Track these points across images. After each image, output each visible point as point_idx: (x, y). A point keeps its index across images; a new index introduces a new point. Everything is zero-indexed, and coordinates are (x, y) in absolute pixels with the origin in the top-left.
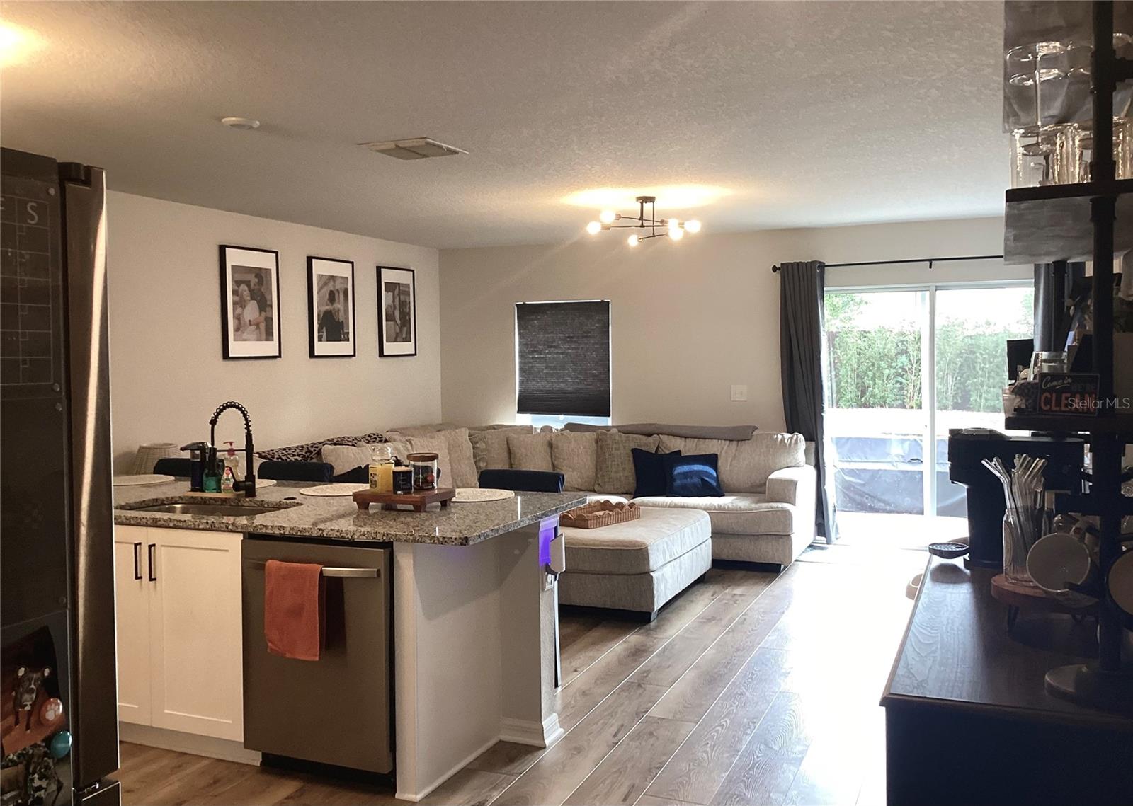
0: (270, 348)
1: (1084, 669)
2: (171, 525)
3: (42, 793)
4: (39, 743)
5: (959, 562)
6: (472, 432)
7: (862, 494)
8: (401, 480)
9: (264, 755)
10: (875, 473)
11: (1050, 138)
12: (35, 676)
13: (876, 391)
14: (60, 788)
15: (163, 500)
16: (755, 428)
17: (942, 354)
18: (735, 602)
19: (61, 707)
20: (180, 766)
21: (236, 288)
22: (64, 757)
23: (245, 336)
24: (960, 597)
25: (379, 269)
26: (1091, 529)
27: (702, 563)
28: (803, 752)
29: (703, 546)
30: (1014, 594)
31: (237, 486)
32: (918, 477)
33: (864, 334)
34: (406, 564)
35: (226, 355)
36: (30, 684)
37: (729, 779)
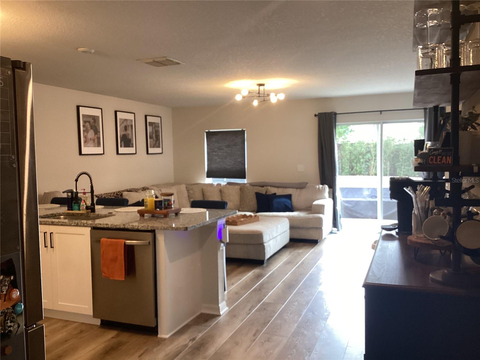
0: (99, 150)
1: (446, 271)
2: (60, 224)
3: (11, 328)
4: (9, 307)
5: (394, 233)
6: (187, 186)
7: (352, 211)
8: (158, 204)
9: (102, 321)
10: (357, 202)
11: (433, 50)
12: (7, 279)
13: (358, 168)
14: (19, 327)
15: (55, 214)
16: (307, 183)
17: (385, 152)
18: (299, 255)
19: (18, 293)
20: (66, 326)
21: (84, 124)
22: (20, 314)
23: (88, 145)
24: (394, 246)
25: (146, 116)
26: (449, 214)
27: (285, 240)
28: (328, 315)
29: (286, 233)
30: (417, 243)
31: (87, 208)
32: (375, 203)
33: (352, 145)
34: (161, 239)
35: (80, 153)
36: (5, 283)
37: (298, 327)
